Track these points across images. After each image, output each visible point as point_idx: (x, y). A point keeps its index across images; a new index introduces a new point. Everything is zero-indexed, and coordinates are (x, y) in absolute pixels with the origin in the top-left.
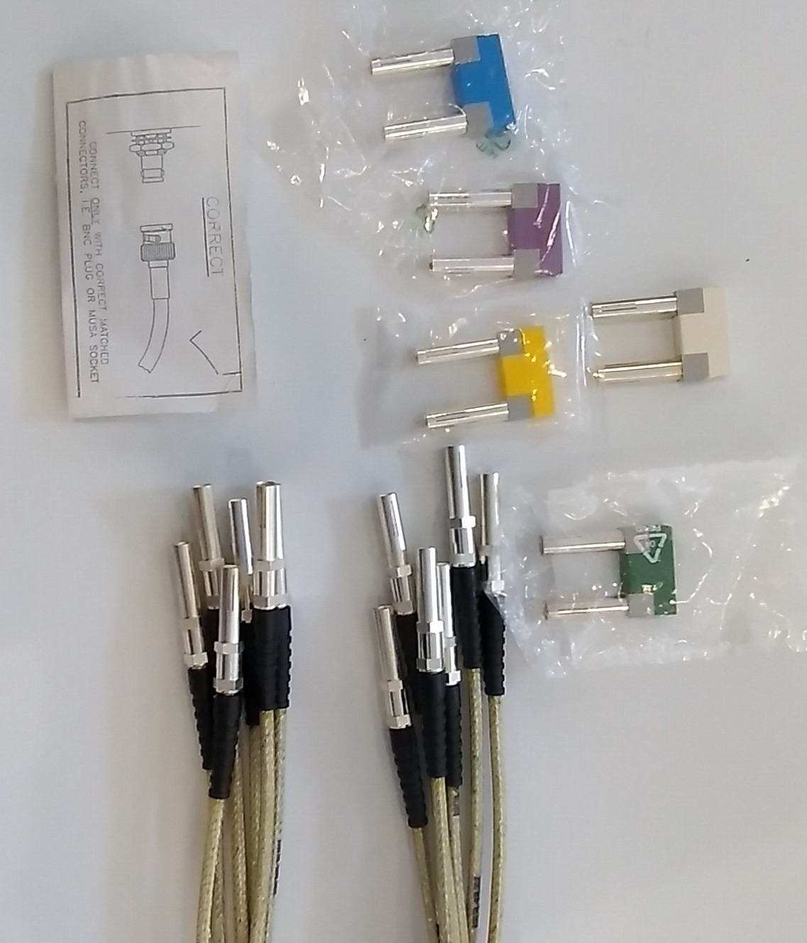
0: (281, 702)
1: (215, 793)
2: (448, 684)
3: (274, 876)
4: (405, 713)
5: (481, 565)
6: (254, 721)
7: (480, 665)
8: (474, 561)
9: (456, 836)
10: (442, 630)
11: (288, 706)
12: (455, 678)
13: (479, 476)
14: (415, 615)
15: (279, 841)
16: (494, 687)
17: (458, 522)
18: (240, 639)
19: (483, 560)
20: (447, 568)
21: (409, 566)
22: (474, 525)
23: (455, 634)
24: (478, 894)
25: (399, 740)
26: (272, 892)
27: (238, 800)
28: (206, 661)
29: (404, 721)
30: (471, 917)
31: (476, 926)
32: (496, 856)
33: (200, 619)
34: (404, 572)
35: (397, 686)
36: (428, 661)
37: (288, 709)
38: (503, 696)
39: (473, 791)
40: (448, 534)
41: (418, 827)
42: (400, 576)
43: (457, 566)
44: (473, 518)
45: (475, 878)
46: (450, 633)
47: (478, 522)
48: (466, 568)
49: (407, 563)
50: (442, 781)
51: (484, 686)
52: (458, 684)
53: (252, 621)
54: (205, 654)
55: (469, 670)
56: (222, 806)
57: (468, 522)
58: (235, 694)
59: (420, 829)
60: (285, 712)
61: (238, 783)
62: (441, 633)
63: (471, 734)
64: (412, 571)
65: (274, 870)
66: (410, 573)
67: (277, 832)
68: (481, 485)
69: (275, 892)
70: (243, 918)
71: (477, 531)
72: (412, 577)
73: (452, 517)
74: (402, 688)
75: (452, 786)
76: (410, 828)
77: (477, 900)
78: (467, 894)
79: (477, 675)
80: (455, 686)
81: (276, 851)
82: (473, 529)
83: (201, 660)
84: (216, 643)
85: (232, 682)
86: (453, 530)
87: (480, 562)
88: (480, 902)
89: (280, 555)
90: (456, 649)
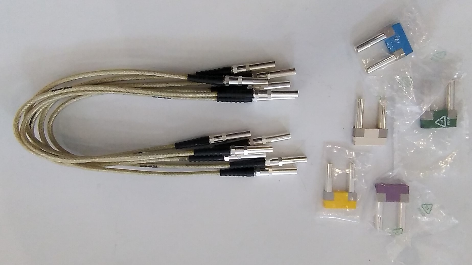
0: (219, 99)
1: (190, 76)
2: (225, 157)
3: (159, 97)
4: (215, 141)
5: (265, 168)
6: (213, 90)
7: (231, 167)
8: (267, 166)
9: (172, 160)
10: (244, 154)
11: (218, 101)
12: (227, 159)
13: (296, 168)
14: (249, 145)
15: (171, 98)
16: (223, 172)
17: (281, 160)
18: (243, 85)
19: (267, 169)
20: (265, 156)
21: (266, 143)
22: (279, 165)
23: (242, 159)
24: (151, 167)
25: (205, 139)
26: (154, 96)
27: (185, 84)
28: (234, 73)
29: (212, 141)
30: (143, 164)
31: (140, 166)
32: (165, 173)
33: (249, 71)
34: (264, 141)
35: (224, 138)
36: (235, 150)
37: (216, 101)
38: (220, 176)
39: (187, 165)
40: (277, 157)
41: (175, 146)
42: (263, 140)
43: (265, 160)
44: (281, 165)
45: (157, 166)
46: (242, 158)
47: (280, 167)
48: (265, 163)
49: (267, 142)
50: (192, 154)
51: (223, 169)
52: (224, 160)
53: (248, 89)
54: (237, 73)
55: (229, 164)
56: (185, 79)
57: (280, 164)
58: (224, 83)
59: (174, 147)
60: (215, 100)
61: (191, 84)
62: (243, 154)
63: (207, 165)
64: (264, 144)
65: (161, 97)
66: (263, 143)
67: (174, 98)
68: (292, 168)
69: (153, 97)
70: (144, 86)
71: (277, 167)
72: (262, 144)
73: (282, 158)
74: (224, 140)
75: (189, 158)
76: (175, 143)
77: (149, 166)
78: (150, 163)
79: (227, 167)
80: (224, 159)
81: (168, 97)
82: (278, 166)
83: (235, 71)
84: (242, 76)
85: (229, 82)
86: (278, 158)
87: (266, 168)
88: (148, 168)
89: (272, 99)
90: (237, 160)
